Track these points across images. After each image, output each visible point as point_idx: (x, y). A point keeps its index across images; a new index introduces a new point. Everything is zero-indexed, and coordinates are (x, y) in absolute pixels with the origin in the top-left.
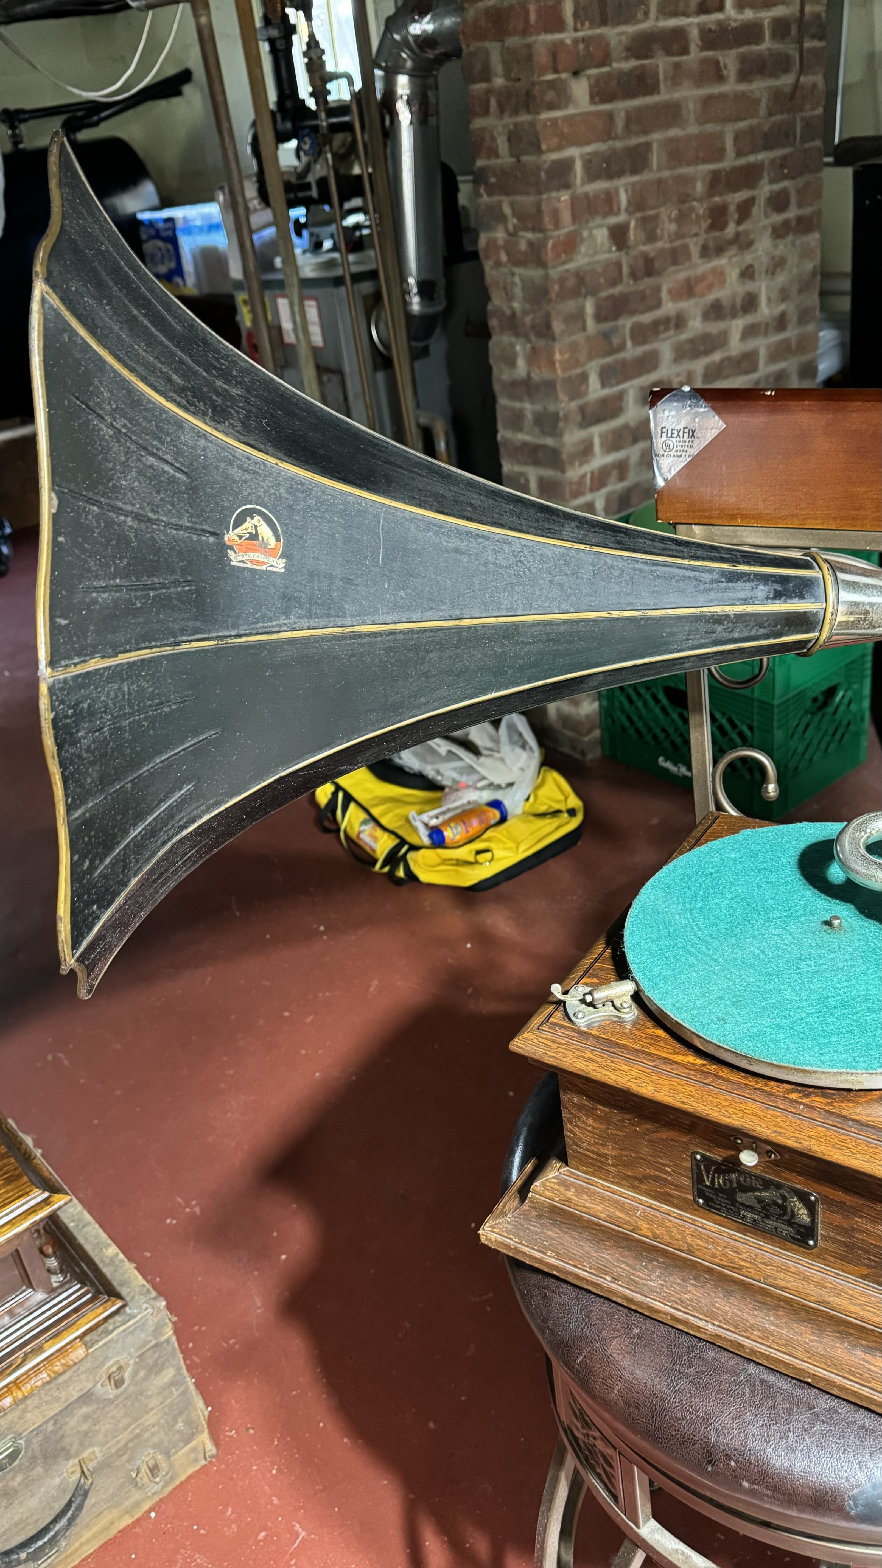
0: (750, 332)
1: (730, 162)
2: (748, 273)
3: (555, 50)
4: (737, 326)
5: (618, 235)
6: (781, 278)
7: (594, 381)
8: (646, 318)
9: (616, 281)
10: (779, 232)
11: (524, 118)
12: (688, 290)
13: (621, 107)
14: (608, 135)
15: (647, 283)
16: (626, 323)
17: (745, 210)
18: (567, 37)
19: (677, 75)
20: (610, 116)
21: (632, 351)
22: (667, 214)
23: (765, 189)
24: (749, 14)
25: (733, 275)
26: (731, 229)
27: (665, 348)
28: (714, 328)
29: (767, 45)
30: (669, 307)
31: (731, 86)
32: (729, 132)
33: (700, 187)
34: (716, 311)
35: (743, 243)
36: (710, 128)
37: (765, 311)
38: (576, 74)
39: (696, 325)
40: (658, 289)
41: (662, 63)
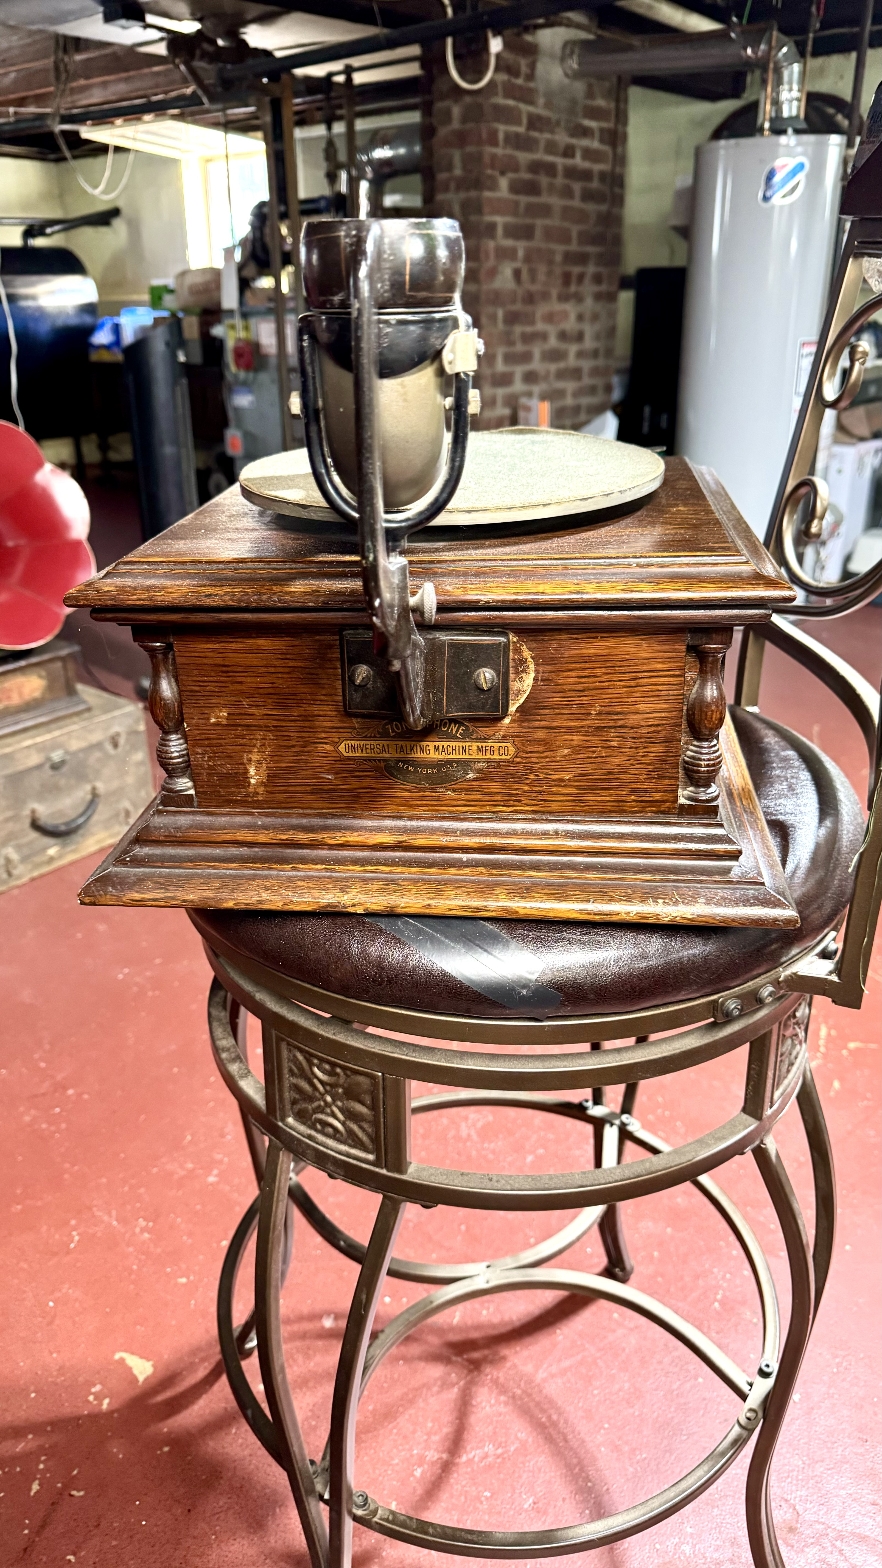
0: (580, 354)
1: (574, 247)
2: (580, 318)
3: (494, 157)
4: (573, 349)
5: (517, 274)
6: (597, 326)
7: (499, 360)
8: (529, 329)
9: (514, 301)
10: (598, 297)
11: (473, 194)
12: (550, 318)
13: (524, 199)
14: (515, 214)
15: (529, 308)
16: (518, 329)
17: (581, 278)
18: (499, 151)
19: (551, 188)
20: (517, 204)
21: (519, 348)
22: (542, 270)
23: (591, 269)
24: (587, 165)
25: (573, 317)
26: (573, 288)
27: (537, 351)
28: (563, 346)
29: (595, 184)
30: (540, 326)
31: (576, 203)
32: (575, 230)
33: (558, 258)
34: (563, 336)
35: (579, 298)
36: (566, 224)
37: (589, 343)
38: (503, 173)
39: (553, 342)
40: (534, 314)
41: (544, 180)
